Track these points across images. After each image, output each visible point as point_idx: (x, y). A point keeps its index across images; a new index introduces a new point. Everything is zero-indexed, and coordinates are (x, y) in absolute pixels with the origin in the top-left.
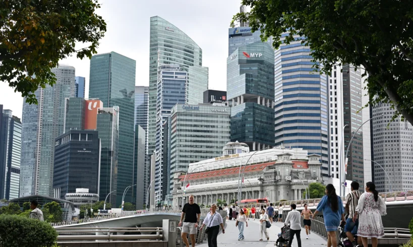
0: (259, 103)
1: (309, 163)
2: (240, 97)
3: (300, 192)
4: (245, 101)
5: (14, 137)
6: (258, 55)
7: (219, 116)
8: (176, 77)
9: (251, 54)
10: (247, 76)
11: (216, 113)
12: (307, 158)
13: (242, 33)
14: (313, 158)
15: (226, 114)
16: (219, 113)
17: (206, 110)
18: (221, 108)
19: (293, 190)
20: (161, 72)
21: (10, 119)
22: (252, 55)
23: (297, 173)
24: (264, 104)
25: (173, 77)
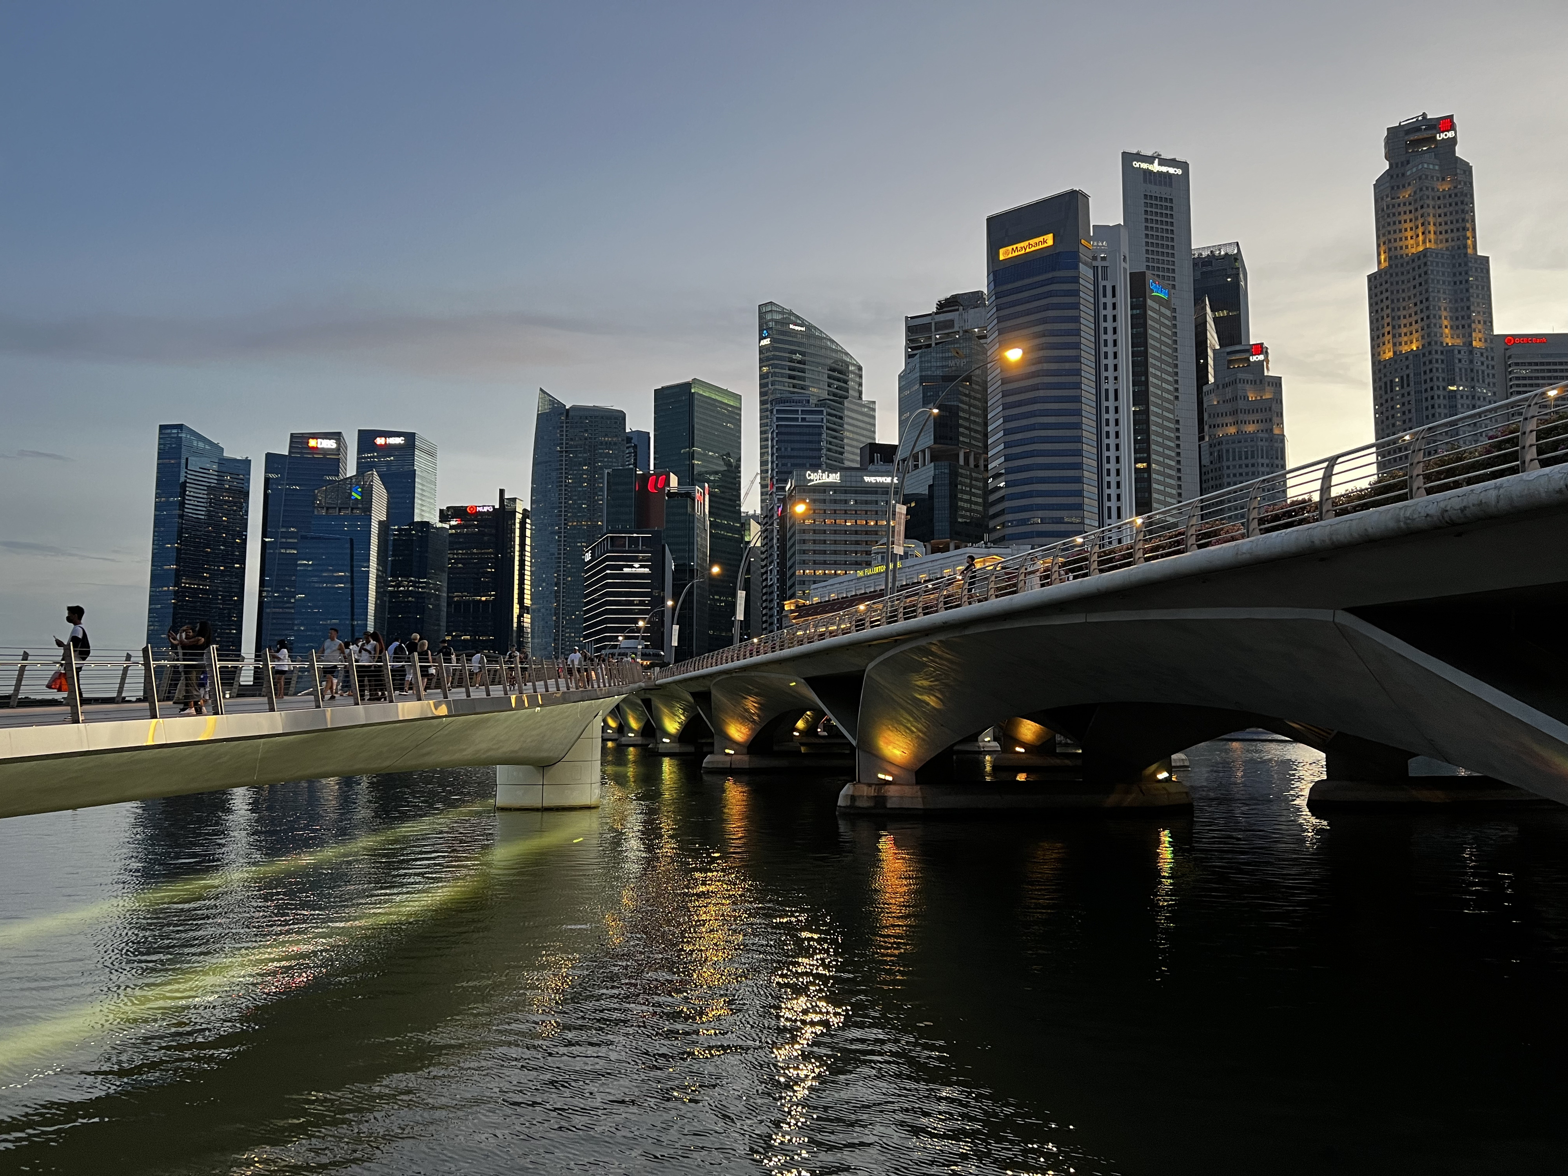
0: (962, 462)
2: (923, 451)
4: (933, 460)
5: (527, 548)
7: (880, 491)
8: (803, 419)
17: (854, 479)
20: (775, 412)
25: (797, 419)
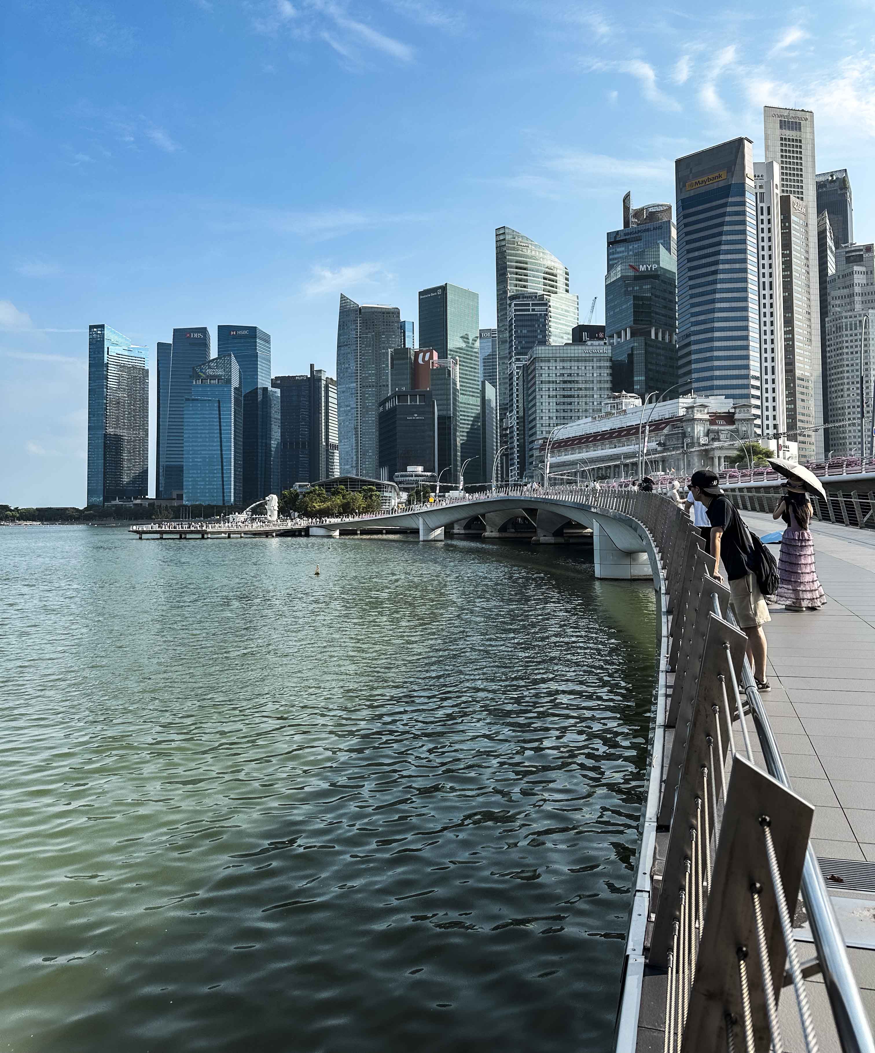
0: (653, 337)
1: (737, 416)
3: (723, 460)
4: (632, 335)
5: (330, 404)
6: (651, 268)
7: (595, 359)
8: (533, 310)
9: (641, 266)
10: (635, 298)
11: (591, 355)
12: (732, 411)
13: (627, 237)
14: (742, 409)
15: (606, 355)
16: (595, 355)
17: (576, 351)
18: (598, 347)
19: (712, 458)
20: (513, 305)
21: (323, 382)
22: (642, 268)
23: (717, 432)
24: (660, 339)
25: (528, 310)
